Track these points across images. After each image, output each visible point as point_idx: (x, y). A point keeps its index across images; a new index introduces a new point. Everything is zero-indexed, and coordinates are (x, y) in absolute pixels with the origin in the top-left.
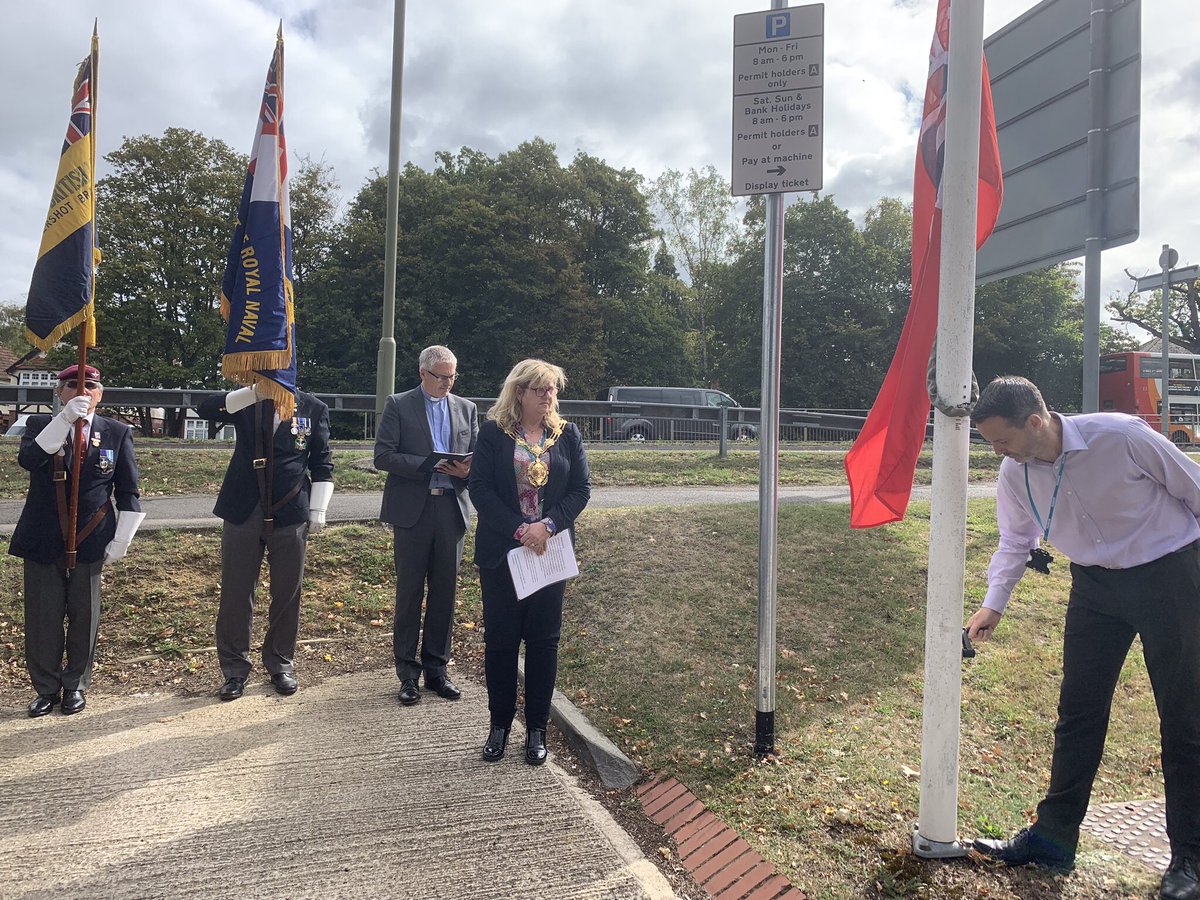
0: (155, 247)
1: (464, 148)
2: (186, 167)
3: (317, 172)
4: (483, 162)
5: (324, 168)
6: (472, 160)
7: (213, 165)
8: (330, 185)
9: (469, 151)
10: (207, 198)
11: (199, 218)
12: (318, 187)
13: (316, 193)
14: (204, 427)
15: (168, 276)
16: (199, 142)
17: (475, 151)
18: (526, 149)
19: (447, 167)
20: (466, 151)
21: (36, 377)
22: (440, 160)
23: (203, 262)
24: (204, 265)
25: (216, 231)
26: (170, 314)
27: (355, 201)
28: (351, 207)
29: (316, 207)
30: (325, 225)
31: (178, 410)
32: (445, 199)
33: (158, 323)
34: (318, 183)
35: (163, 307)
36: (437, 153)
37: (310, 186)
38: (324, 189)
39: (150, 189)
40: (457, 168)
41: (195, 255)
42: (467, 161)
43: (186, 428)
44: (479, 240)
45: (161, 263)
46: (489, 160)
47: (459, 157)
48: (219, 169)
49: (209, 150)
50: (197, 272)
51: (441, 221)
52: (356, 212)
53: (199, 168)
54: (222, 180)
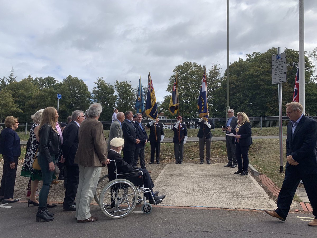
0: (183, 88)
1: (254, 52)
2: (188, 70)
3: (216, 66)
4: (259, 55)
5: (218, 65)
6: (256, 55)
7: (194, 68)
8: (219, 68)
9: (255, 52)
10: (193, 76)
11: (191, 81)
12: (216, 69)
13: (216, 71)
14: (194, 127)
15: (185, 94)
16: (191, 64)
17: (257, 52)
18: (270, 51)
19: (249, 58)
20: (254, 53)
21: (162, 117)
22: (247, 56)
23: (193, 90)
24: (193, 91)
25: (195, 83)
26: (186, 102)
27: (226, 71)
28: (225, 73)
29: (216, 74)
30: (219, 78)
31: (188, 123)
32: (248, 67)
33: (184, 104)
34: (217, 68)
35: (184, 101)
36: (246, 55)
37: (215, 69)
38: (218, 70)
39: (181, 76)
40: (252, 57)
41: (191, 89)
42: (255, 55)
43: (190, 127)
44: (257, 76)
45: (184, 92)
46: (261, 54)
47: (253, 54)
48: (195, 69)
49: (193, 65)
50: (192, 93)
51: (247, 73)
52: (226, 73)
53: (191, 69)
54: (196, 71)
